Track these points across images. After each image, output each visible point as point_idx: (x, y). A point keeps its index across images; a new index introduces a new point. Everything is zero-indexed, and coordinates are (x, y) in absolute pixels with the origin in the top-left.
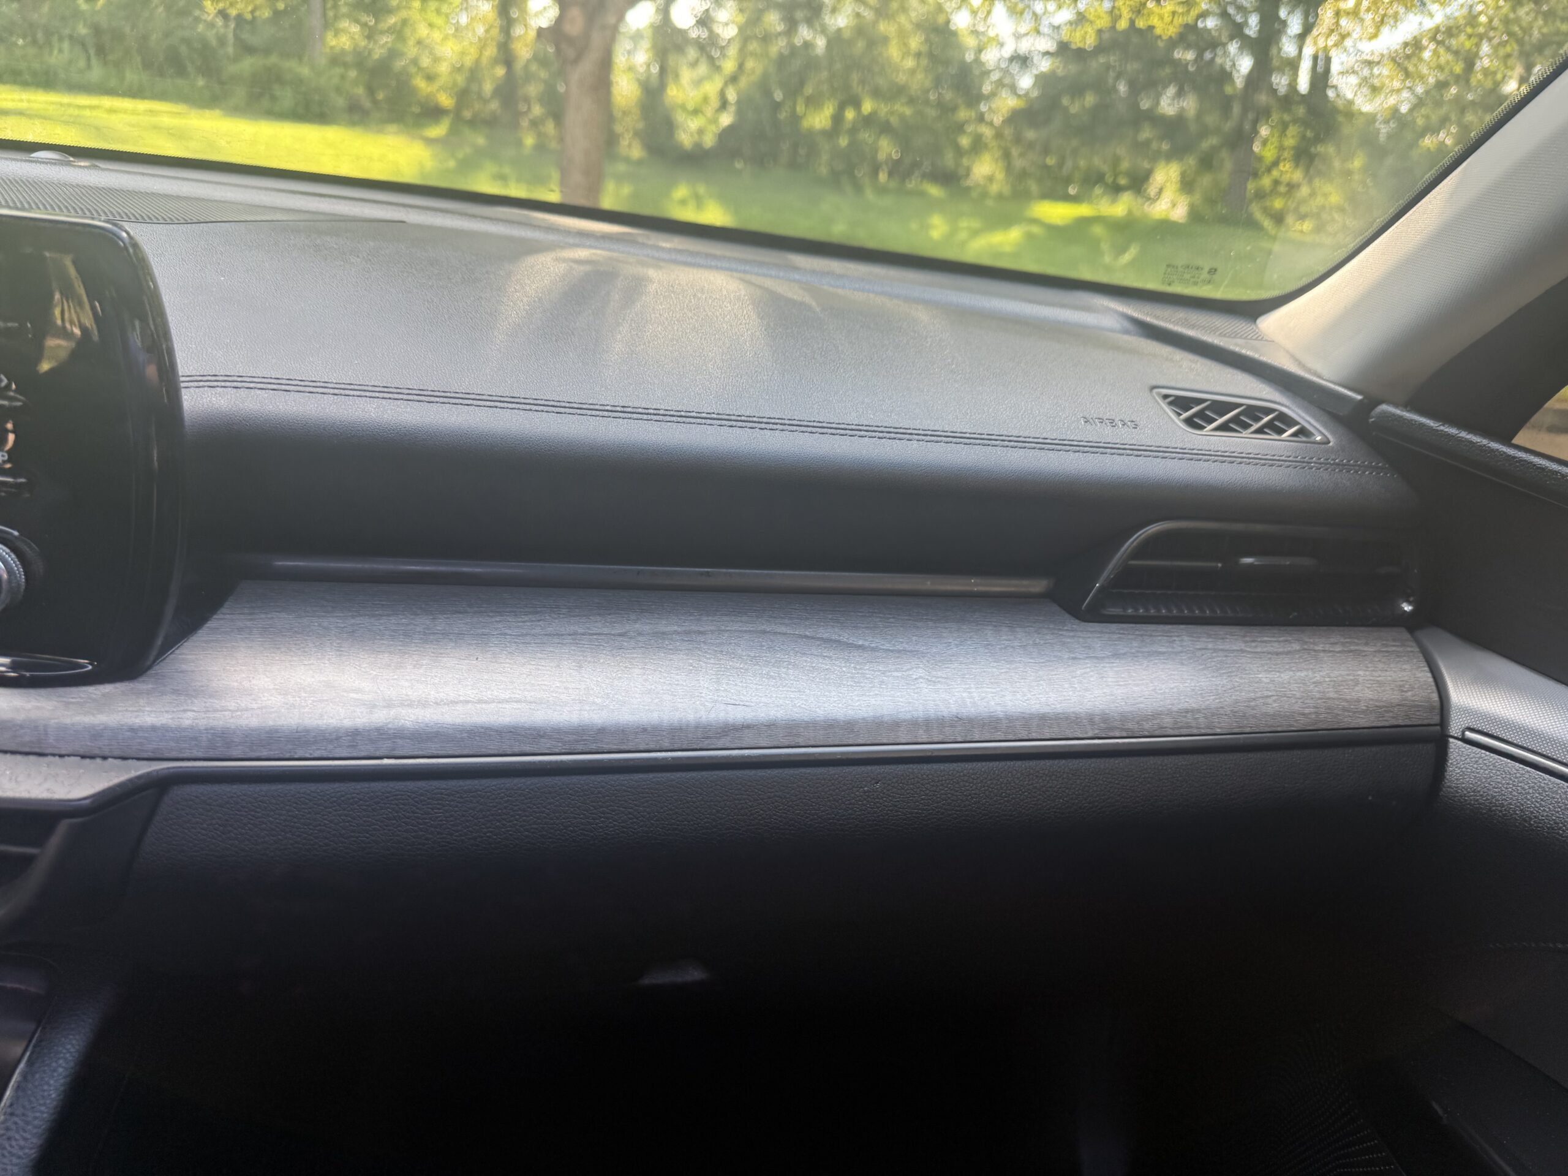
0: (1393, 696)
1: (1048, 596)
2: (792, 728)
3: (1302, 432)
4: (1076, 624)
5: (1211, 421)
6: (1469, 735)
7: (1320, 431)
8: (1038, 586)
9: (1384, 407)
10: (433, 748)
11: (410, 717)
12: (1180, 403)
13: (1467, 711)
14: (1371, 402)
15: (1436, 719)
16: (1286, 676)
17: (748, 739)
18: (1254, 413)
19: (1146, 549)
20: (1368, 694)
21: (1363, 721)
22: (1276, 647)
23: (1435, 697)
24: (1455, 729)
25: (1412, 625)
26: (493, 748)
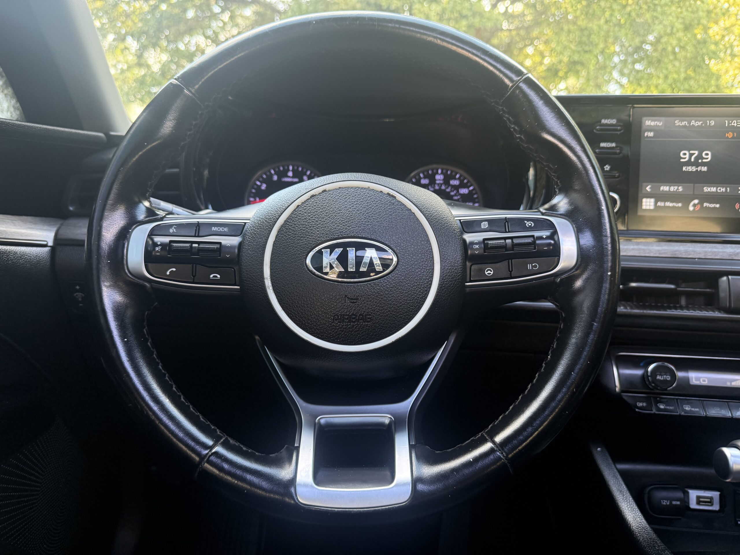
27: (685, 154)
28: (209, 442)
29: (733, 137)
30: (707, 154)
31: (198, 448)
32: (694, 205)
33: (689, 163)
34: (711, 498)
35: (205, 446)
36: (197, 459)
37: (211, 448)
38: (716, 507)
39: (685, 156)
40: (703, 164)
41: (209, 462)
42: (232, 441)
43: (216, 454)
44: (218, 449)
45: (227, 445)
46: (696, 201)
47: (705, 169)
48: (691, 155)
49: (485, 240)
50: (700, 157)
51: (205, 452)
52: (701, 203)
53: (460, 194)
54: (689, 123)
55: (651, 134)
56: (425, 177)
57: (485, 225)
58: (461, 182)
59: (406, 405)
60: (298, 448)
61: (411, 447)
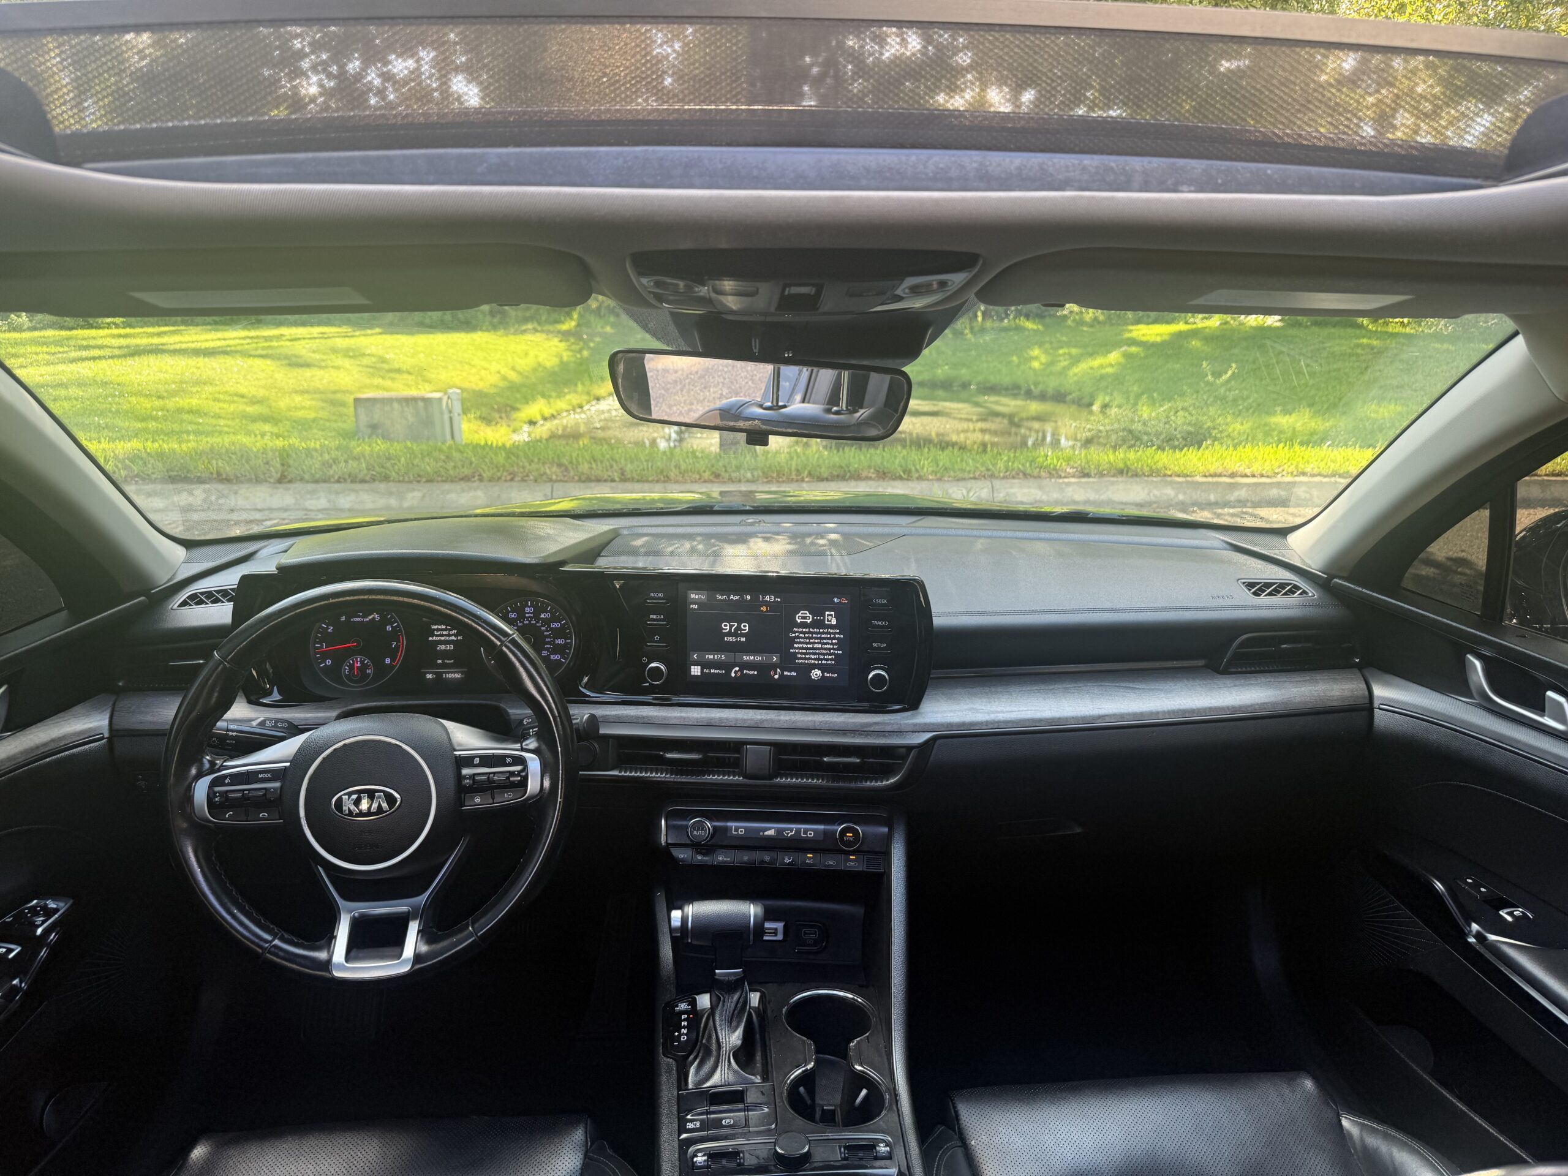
0: (1349, 694)
1: (1206, 667)
2: (1122, 716)
3: (1304, 592)
4: (1218, 675)
5: (1264, 591)
6: (1381, 706)
7: (1312, 592)
8: (1201, 663)
9: (1336, 580)
10: (1010, 725)
11: (1002, 717)
12: (1250, 585)
13: (1380, 698)
14: (1331, 577)
15: (1367, 701)
16: (1303, 689)
17: (1107, 719)
18: (1282, 586)
19: (1243, 645)
20: (1338, 693)
21: (1335, 704)
22: (1300, 679)
23: (1367, 693)
24: (1376, 705)
25: (1360, 667)
26: (1027, 725)
27: (726, 626)
28: (268, 937)
29: (767, 611)
30: (745, 626)
31: (261, 943)
32: (736, 672)
33: (729, 634)
34: (776, 929)
35: (266, 941)
36: (260, 951)
37: (271, 942)
38: (780, 937)
39: (726, 627)
40: (742, 635)
41: (269, 952)
42: (286, 936)
43: (275, 946)
44: (276, 942)
45: (282, 939)
46: (737, 669)
47: (743, 639)
48: (731, 627)
49: (475, 775)
50: (739, 628)
51: (267, 945)
52: (741, 670)
53: (552, 629)
54: (729, 597)
55: (696, 607)
56: (512, 612)
57: (477, 761)
58: (553, 614)
59: (422, 899)
60: (336, 937)
61: (419, 931)
